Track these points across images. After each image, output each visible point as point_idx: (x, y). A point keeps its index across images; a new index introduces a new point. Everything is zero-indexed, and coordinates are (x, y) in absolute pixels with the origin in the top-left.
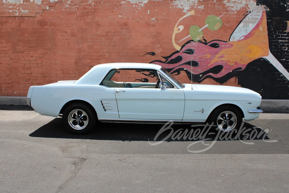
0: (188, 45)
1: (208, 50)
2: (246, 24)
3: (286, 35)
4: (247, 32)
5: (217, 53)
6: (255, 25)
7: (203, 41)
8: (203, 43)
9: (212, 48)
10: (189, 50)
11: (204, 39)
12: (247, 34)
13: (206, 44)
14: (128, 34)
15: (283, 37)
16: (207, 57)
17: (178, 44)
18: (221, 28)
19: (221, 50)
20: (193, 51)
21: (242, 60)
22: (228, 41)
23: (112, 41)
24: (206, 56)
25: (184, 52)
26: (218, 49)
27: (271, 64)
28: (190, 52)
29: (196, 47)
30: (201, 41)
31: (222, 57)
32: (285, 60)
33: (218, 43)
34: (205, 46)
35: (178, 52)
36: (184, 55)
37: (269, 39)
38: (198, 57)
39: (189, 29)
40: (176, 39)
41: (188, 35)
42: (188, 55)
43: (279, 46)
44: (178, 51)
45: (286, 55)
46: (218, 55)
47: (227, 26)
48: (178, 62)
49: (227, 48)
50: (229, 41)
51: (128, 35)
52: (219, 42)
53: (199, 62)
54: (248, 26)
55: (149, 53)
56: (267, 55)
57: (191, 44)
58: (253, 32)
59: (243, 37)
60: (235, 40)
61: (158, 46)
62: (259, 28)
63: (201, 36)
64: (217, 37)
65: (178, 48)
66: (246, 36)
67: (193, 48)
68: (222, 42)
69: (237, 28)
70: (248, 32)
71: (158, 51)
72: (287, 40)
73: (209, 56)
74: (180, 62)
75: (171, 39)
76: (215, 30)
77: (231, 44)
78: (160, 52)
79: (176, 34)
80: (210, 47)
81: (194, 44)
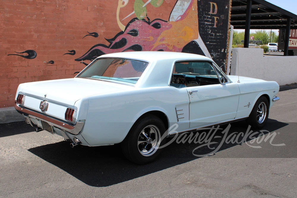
0: (133, 24)
1: (151, 31)
2: (182, 2)
3: (210, 17)
4: (183, 12)
5: (158, 35)
6: (189, 3)
7: (147, 20)
8: (146, 22)
9: (155, 28)
10: (134, 31)
11: (147, 17)
12: (183, 13)
13: (149, 23)
14: (64, 4)
15: (208, 19)
16: (150, 40)
17: (123, 22)
18: (163, 5)
19: (162, 31)
20: (137, 32)
21: (179, 43)
22: (168, 21)
23: (43, 13)
24: (149, 39)
25: (129, 34)
26: (159, 30)
27: (200, 47)
28: (134, 33)
29: (140, 27)
30: (145, 20)
31: (163, 40)
32: (209, 43)
33: (160, 23)
34: (148, 27)
35: (122, 33)
36: (129, 38)
37: (199, 20)
38: (142, 39)
39: (134, 3)
40: (121, 16)
41: (133, 11)
42: (132, 37)
43: (205, 29)
44: (123, 31)
45: (210, 39)
46: (159, 38)
47: (167, 3)
48: (122, 47)
49: (167, 29)
50: (169, 21)
51: (64, 6)
52: (161, 21)
53: (143, 46)
54: (184, 5)
55: (91, 34)
56: (197, 38)
57: (135, 23)
58: (187, 12)
59: (180, 17)
60: (174, 20)
61: (102, 24)
62: (192, 7)
63: (145, 13)
64: (159, 15)
65: (122, 28)
66: (182, 16)
67: (137, 29)
68: (163, 22)
69: (176, 6)
70: (184, 11)
71: (101, 32)
72: (211, 23)
73: (152, 38)
74: (124, 47)
75: (115, 16)
76: (157, 7)
77: (170, 25)
78: (104, 32)
79: (121, 9)
80: (152, 27)
81: (138, 23)
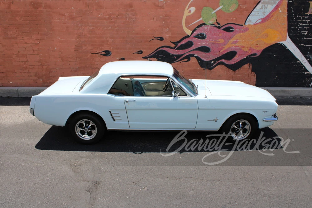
0: (200, 29)
1: (221, 34)
2: (265, 6)
3: (307, 17)
4: (264, 15)
5: (230, 37)
6: (274, 6)
7: (217, 25)
8: (216, 26)
9: (226, 32)
10: (201, 34)
11: (217, 23)
12: (265, 16)
13: (219, 27)
15: (303, 20)
16: (219, 43)
17: (189, 28)
18: (237, 10)
19: (235, 35)
20: (205, 36)
21: (258, 45)
22: (243, 25)
23: (116, 25)
24: (219, 41)
25: (196, 37)
26: (232, 33)
27: (288, 49)
28: (202, 37)
29: (208, 31)
30: (214, 25)
31: (236, 42)
32: (304, 45)
33: (232, 27)
34: (218, 30)
35: (188, 36)
36: (195, 41)
37: (289, 22)
38: (210, 42)
39: (201, 11)
40: (187, 23)
41: (200, 18)
42: (199, 40)
43: (299, 30)
44: (189, 35)
45: (305, 40)
46: (232, 40)
47: (243, 8)
48: (188, 48)
49: (243, 32)
50: (245, 24)
51: (133, 18)
52: (234, 25)
53: (211, 48)
54: (267, 8)
55: (157, 38)
56: (285, 40)
57: (203, 28)
58: (271, 15)
59: (261, 20)
60: (251, 24)
61: (167, 30)
62: (278, 10)
63: (215, 18)
64: (232, 20)
65: (189, 32)
66: (264, 19)
67: (205, 33)
68: (237, 26)
69: (255, 10)
70: (266, 14)
71: (166, 36)
72: (308, 23)
73: (222, 41)
74: (191, 48)
75: (181, 23)
76: (230, 12)
77: (246, 28)
78: (169, 37)
79: (187, 17)
80: (223, 31)
81: (206, 28)
